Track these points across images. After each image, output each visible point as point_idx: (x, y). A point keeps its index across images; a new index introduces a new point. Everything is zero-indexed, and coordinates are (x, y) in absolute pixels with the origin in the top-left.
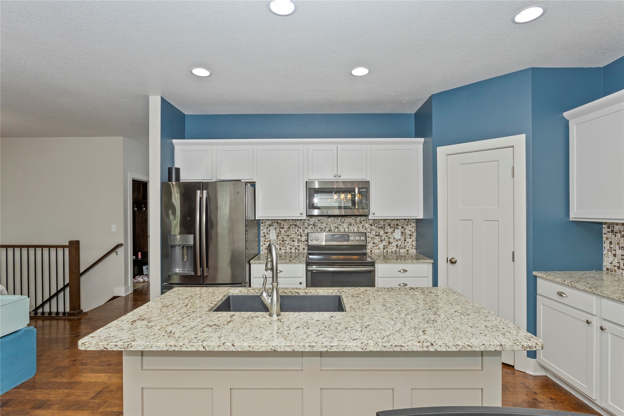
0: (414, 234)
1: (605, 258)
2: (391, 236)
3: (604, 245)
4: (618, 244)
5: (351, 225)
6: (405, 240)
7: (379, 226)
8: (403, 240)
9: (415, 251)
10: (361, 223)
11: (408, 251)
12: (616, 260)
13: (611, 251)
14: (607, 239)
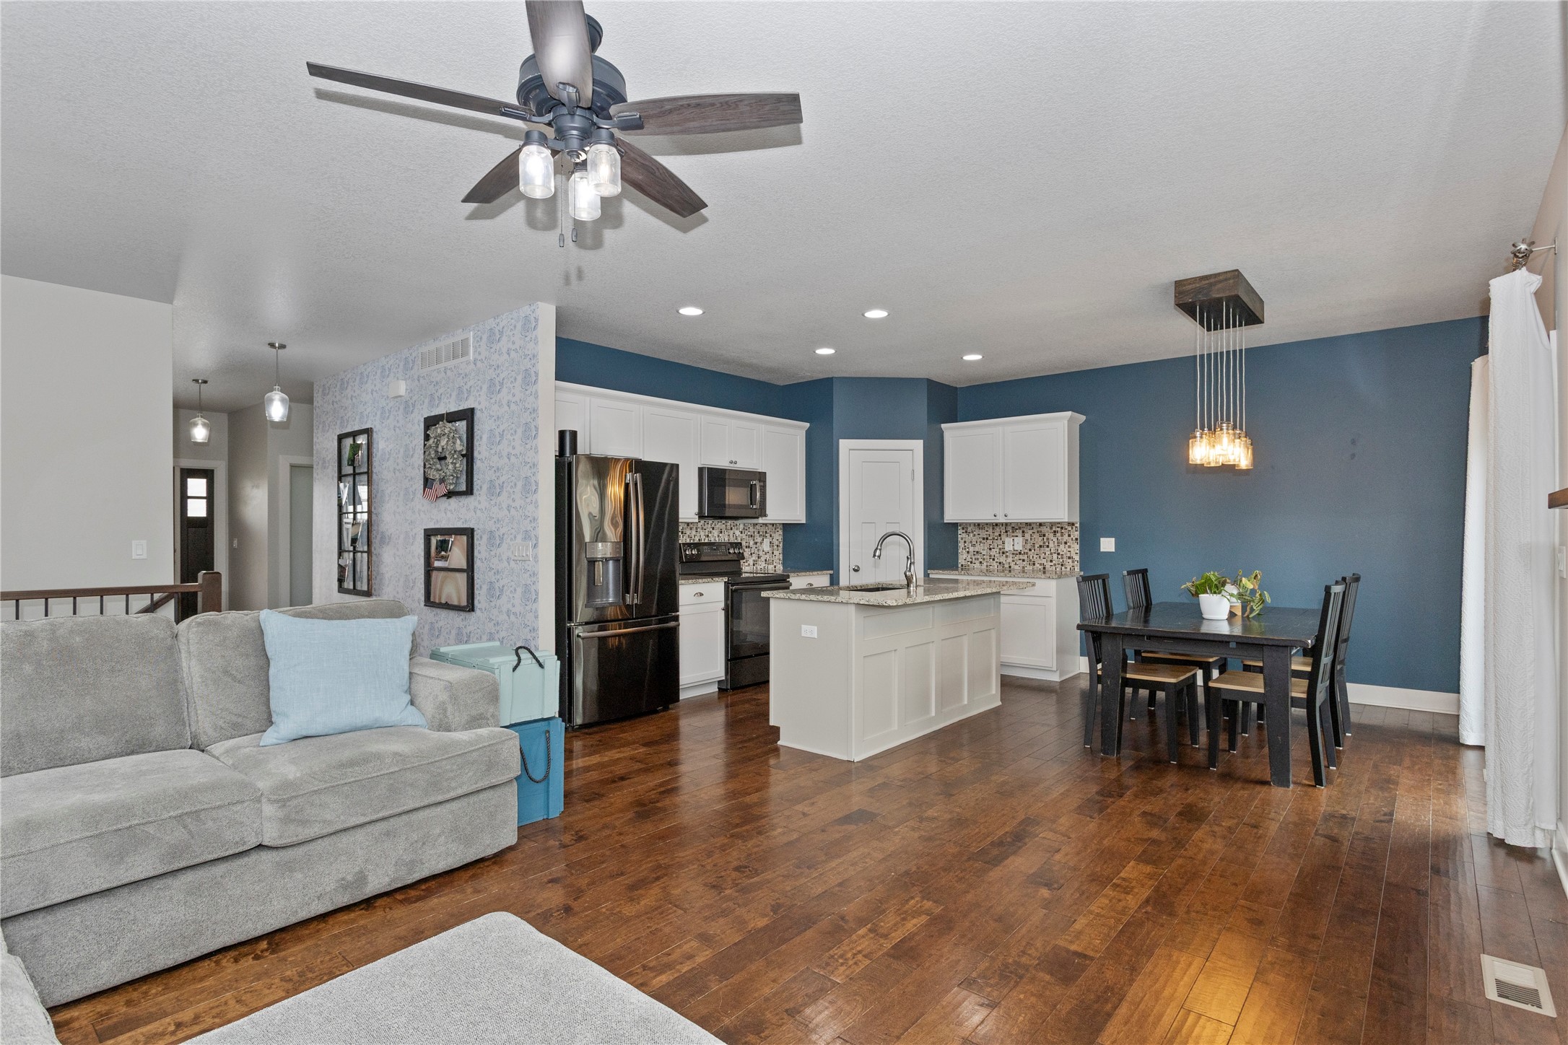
0: (781, 545)
1: (960, 556)
2: (760, 548)
3: (959, 545)
4: (971, 542)
5: (721, 532)
6: (773, 553)
7: (749, 533)
8: (771, 552)
9: (782, 568)
10: (731, 529)
11: (775, 567)
12: (969, 557)
13: (965, 549)
14: (962, 539)
